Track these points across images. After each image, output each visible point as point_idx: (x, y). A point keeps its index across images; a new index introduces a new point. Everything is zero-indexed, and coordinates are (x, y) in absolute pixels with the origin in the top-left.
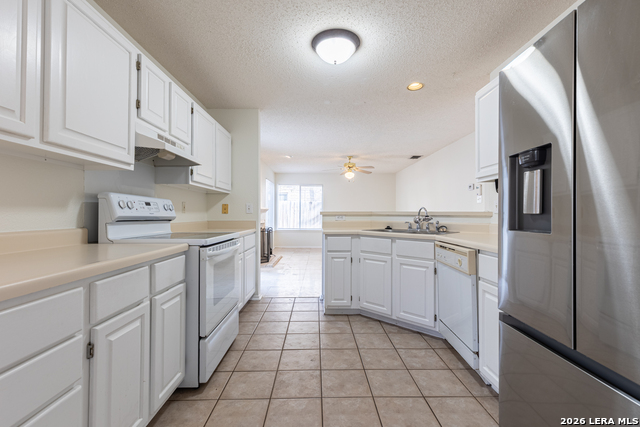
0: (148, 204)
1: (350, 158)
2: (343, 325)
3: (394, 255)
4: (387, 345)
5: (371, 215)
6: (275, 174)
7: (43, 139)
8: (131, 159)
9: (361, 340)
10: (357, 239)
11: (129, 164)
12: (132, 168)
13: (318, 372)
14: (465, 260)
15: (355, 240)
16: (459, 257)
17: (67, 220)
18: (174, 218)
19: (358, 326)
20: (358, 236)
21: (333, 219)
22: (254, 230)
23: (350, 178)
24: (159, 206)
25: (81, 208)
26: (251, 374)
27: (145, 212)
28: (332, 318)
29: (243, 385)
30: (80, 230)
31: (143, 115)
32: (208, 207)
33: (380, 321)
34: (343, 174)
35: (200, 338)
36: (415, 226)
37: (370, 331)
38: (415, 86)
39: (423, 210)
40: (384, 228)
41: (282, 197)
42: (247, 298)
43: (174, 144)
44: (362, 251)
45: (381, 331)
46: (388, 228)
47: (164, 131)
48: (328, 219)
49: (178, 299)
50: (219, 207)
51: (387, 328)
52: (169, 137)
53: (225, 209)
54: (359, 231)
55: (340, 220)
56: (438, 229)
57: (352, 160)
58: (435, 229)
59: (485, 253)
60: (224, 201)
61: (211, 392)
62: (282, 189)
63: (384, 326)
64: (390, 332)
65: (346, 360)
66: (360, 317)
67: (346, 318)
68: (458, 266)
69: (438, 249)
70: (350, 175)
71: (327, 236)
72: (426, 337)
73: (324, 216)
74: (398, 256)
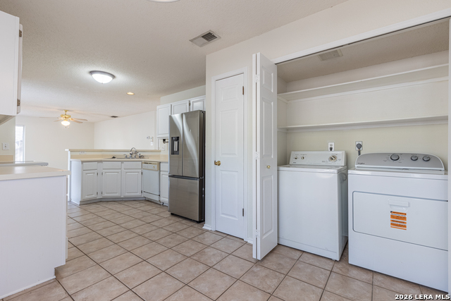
1: (66, 111)
3: (123, 169)
10: (101, 163)
14: (156, 166)
16: (154, 165)
20: (101, 161)
21: (78, 154)
33: (114, 201)
34: (60, 122)
36: (129, 156)
39: (134, 149)
44: (104, 169)
46: (114, 158)
48: (74, 154)
55: (83, 154)
56: (140, 157)
58: (138, 157)
59: (162, 162)
68: (153, 169)
69: (144, 164)
70: (66, 123)
71: (83, 162)
72: (138, 201)
73: (71, 152)
74: (125, 169)
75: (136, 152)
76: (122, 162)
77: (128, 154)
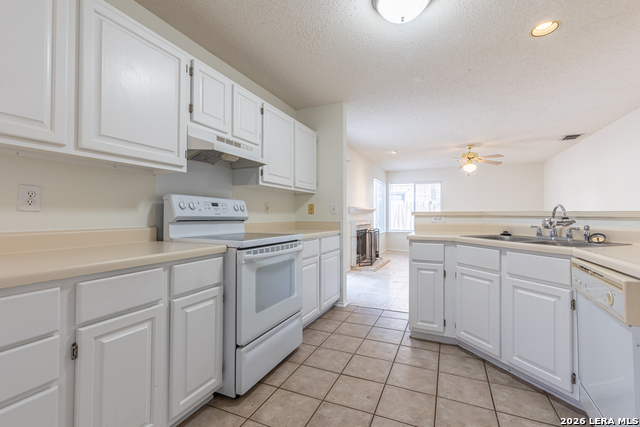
0: (214, 205)
1: (470, 147)
2: (429, 356)
3: (504, 273)
4: (485, 401)
5: (481, 216)
6: (387, 172)
7: (77, 146)
8: (183, 161)
9: (446, 383)
10: (453, 247)
11: (181, 167)
12: (184, 170)
13: (369, 417)
15: (449, 249)
16: (608, 289)
17: (137, 220)
18: (247, 218)
19: (450, 362)
20: (454, 243)
21: (428, 221)
22: (338, 232)
24: (229, 207)
25: (152, 208)
26: (294, 397)
27: (212, 213)
28: (418, 344)
29: (279, 409)
30: (149, 229)
31: (195, 118)
32: (296, 208)
33: (485, 362)
34: (461, 167)
35: (237, 346)
36: (547, 233)
37: (465, 373)
38: (544, 27)
39: (559, 209)
40: (498, 233)
41: (395, 197)
42: (326, 304)
43: (238, 145)
44: (459, 264)
45: (482, 376)
46: (506, 234)
47: (226, 133)
48: (423, 221)
49: (211, 302)
50: (305, 208)
51: (493, 373)
52: (232, 139)
53: (311, 210)
54: (456, 236)
55: (438, 222)
56: (588, 238)
57: (473, 150)
58: (582, 238)
60: (310, 202)
61: (246, 408)
62: (395, 188)
63: (489, 369)
64: (495, 382)
65: (414, 408)
66: (456, 350)
67: (436, 348)
68: (607, 304)
69: (577, 272)
70: (470, 168)
71: (412, 241)
72: (556, 404)
73: (416, 217)
74: (511, 275)
76: (502, 251)
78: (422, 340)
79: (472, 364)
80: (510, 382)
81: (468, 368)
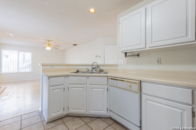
1: (49, 41)
3: (88, 84)
10: (67, 78)
20: (67, 76)
21: (48, 68)
23: (49, 49)
33: (79, 117)
41: (5, 57)
44: (70, 84)
48: (46, 68)
51: (85, 120)
54: (68, 74)
55: (52, 68)
58: (99, 71)
59: (145, 82)
63: (83, 119)
64: (87, 122)
66: (68, 118)
67: (61, 121)
68: (129, 88)
71: (49, 77)
72: (103, 119)
73: (42, 66)
74: (90, 84)
75: (98, 66)
76: (88, 77)
77: (90, 68)
78: (53, 121)
79: (77, 120)
80: (91, 120)
81: (77, 123)
